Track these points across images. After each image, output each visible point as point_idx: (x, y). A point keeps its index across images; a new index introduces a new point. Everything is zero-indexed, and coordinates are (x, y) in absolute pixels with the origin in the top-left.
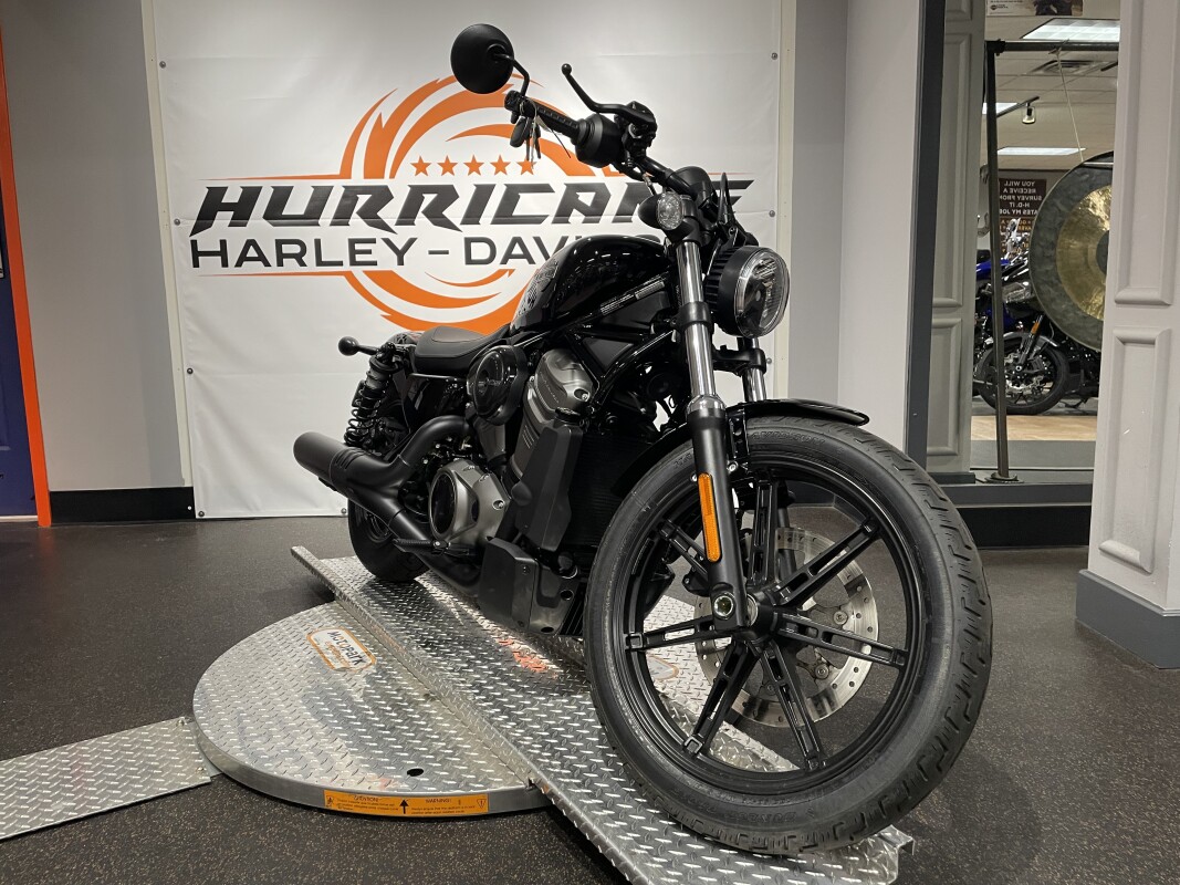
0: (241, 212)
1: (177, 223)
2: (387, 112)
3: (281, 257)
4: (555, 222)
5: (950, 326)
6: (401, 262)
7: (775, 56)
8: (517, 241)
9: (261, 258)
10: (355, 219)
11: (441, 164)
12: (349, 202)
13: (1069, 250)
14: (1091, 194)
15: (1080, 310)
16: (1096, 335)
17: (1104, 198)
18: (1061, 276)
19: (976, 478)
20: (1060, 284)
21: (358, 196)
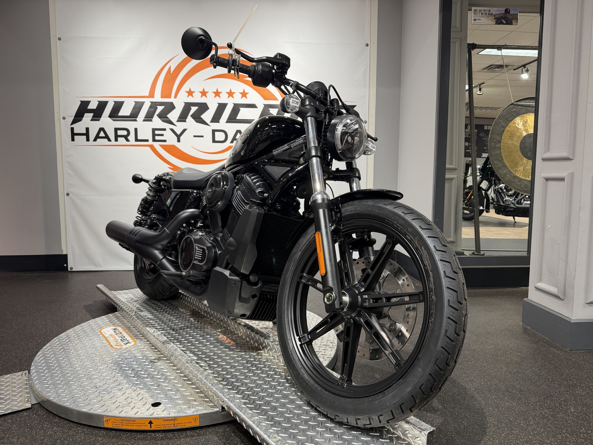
0: (97, 114)
1: (64, 118)
2: (173, 65)
3: (117, 137)
5: (452, 179)
6: (179, 141)
7: (367, 45)
8: (238, 131)
9: (107, 137)
10: (156, 118)
11: (200, 92)
12: (153, 110)
13: (507, 144)
14: (517, 118)
15: (512, 173)
16: (520, 185)
17: (523, 120)
18: (503, 157)
19: (465, 254)
20: (503, 161)
21: (158, 107)
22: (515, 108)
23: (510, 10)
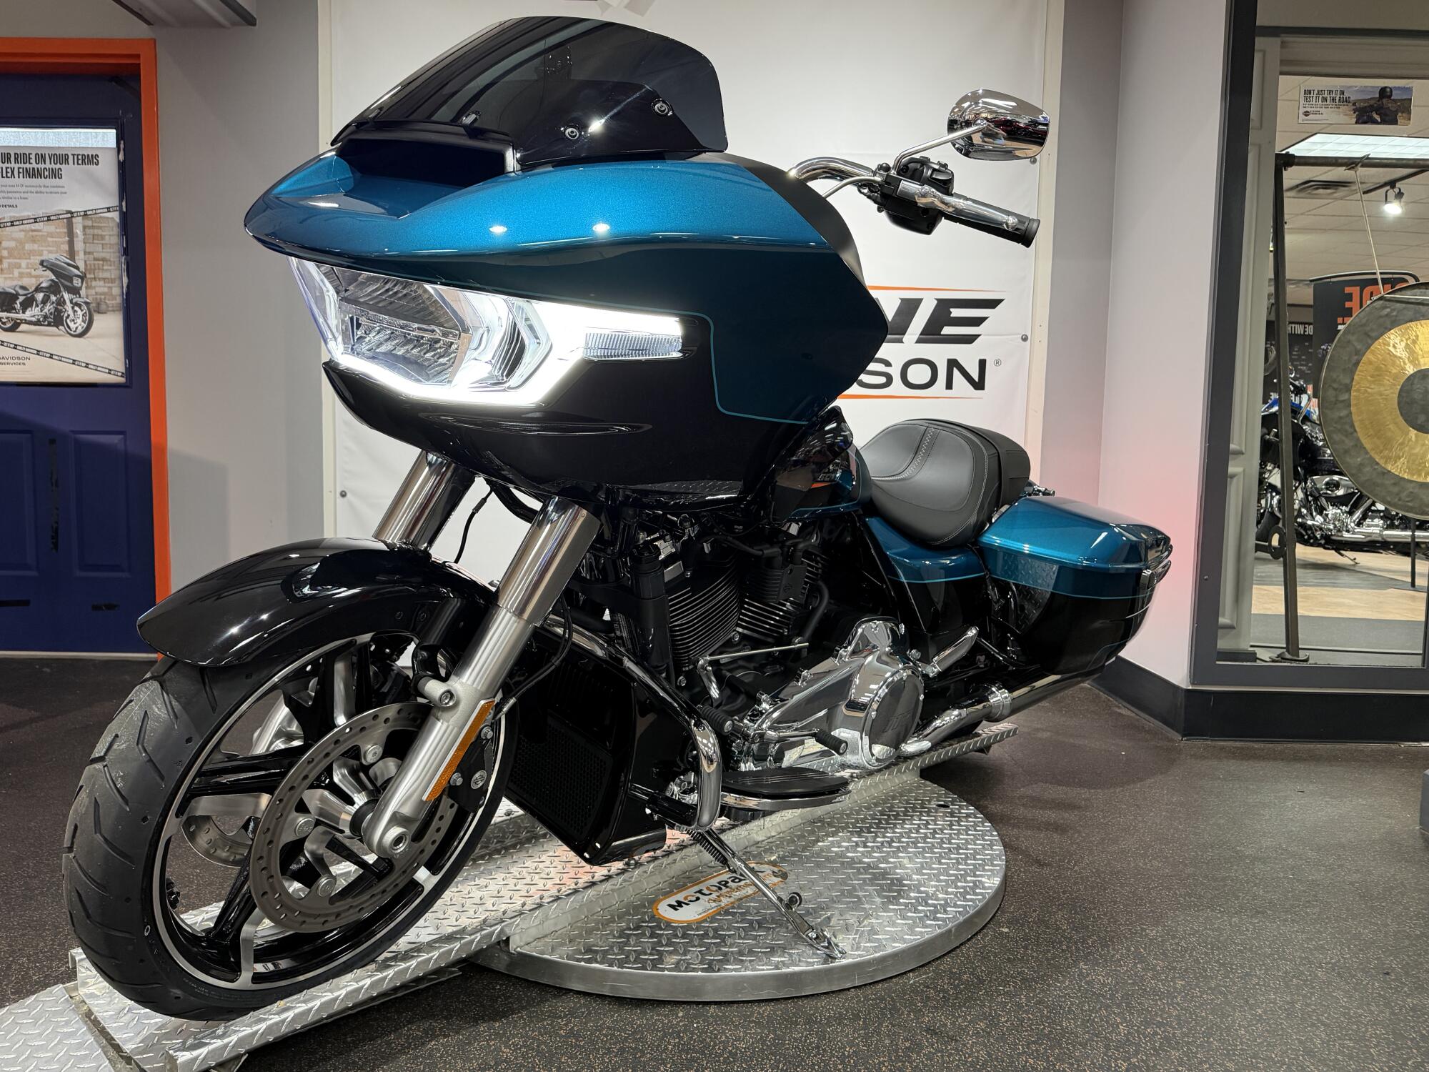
5: (1233, 476)
7: (1033, 161)
13: (1366, 395)
14: (1392, 331)
15: (1377, 464)
16: (1397, 494)
17: (1407, 337)
18: (1356, 425)
19: (1258, 656)
20: (1355, 434)
22: (1389, 308)
23: (1391, 91)
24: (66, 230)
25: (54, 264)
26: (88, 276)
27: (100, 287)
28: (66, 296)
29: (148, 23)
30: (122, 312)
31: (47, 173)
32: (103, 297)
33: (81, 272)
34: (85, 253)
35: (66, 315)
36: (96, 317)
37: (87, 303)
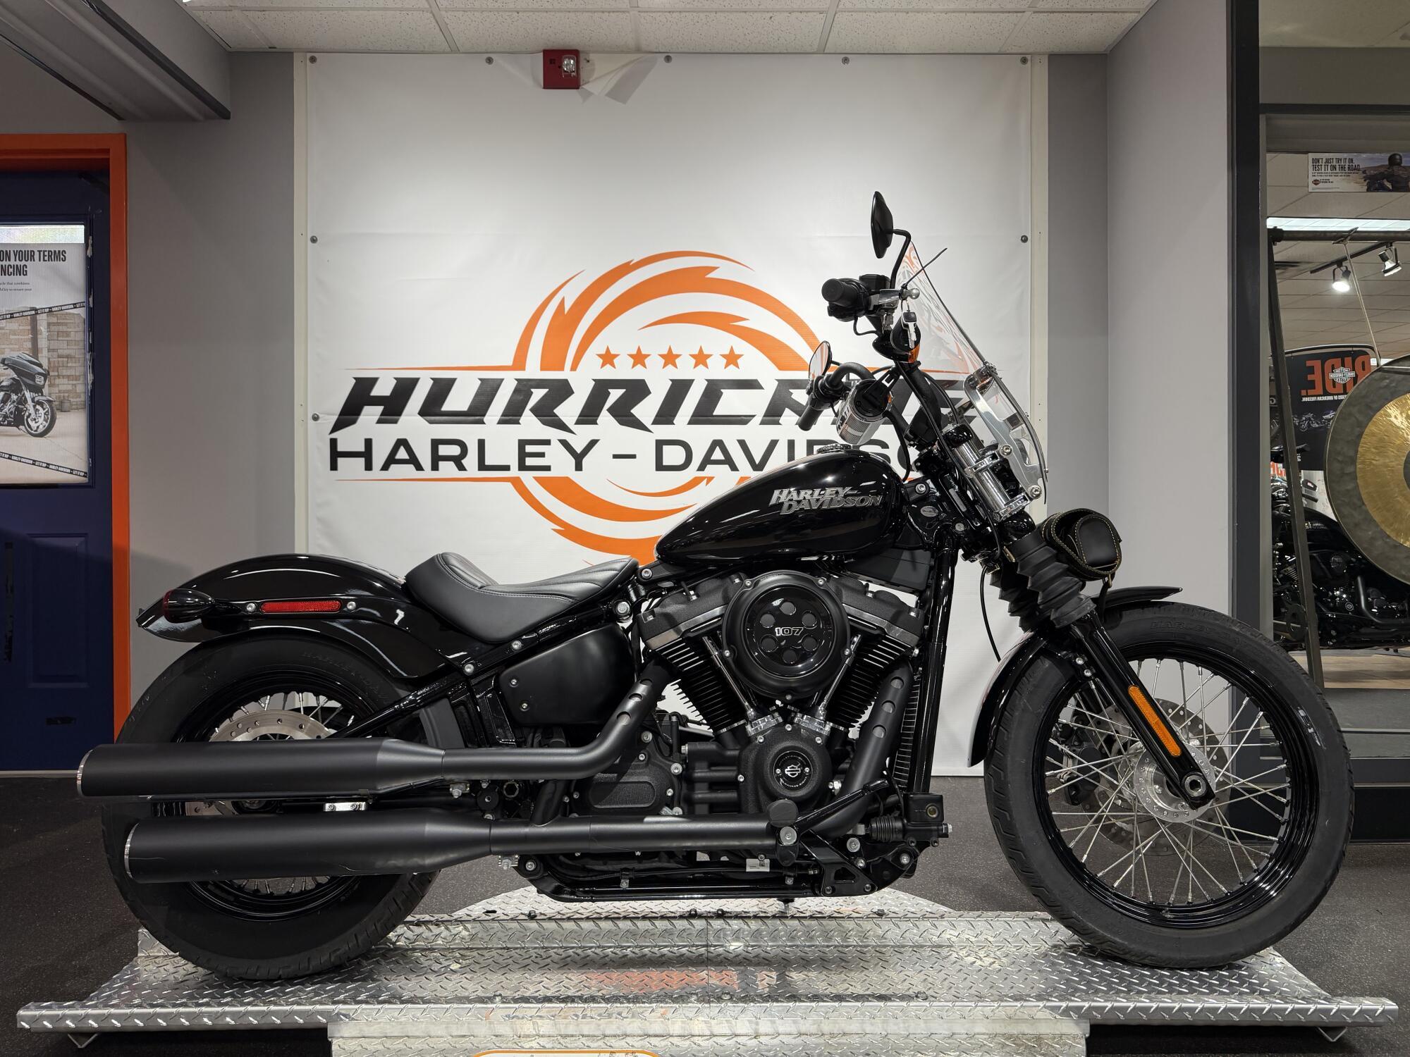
0: (393, 407)
1: (316, 418)
2: (570, 296)
3: (436, 459)
4: (763, 423)
6: (579, 467)
7: (1025, 239)
8: (718, 443)
9: (413, 460)
10: (528, 417)
11: (631, 356)
12: (521, 398)
13: (1372, 467)
14: (1392, 403)
15: (1389, 537)
17: (1407, 407)
18: (1364, 497)
20: (1363, 507)
21: (532, 390)
22: (1385, 379)
23: (1401, 160)
24: (29, 328)
25: (15, 363)
26: (51, 374)
27: (64, 385)
28: (28, 395)
29: (119, 118)
30: (87, 408)
31: (11, 270)
32: (66, 395)
33: (44, 370)
34: (49, 350)
35: (27, 414)
36: (59, 416)
37: (49, 402)
